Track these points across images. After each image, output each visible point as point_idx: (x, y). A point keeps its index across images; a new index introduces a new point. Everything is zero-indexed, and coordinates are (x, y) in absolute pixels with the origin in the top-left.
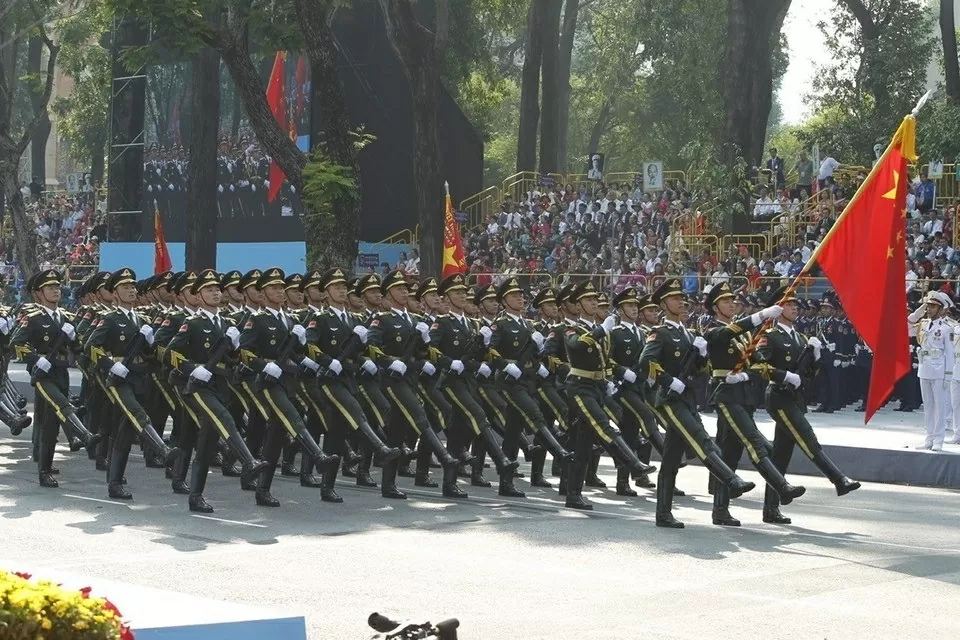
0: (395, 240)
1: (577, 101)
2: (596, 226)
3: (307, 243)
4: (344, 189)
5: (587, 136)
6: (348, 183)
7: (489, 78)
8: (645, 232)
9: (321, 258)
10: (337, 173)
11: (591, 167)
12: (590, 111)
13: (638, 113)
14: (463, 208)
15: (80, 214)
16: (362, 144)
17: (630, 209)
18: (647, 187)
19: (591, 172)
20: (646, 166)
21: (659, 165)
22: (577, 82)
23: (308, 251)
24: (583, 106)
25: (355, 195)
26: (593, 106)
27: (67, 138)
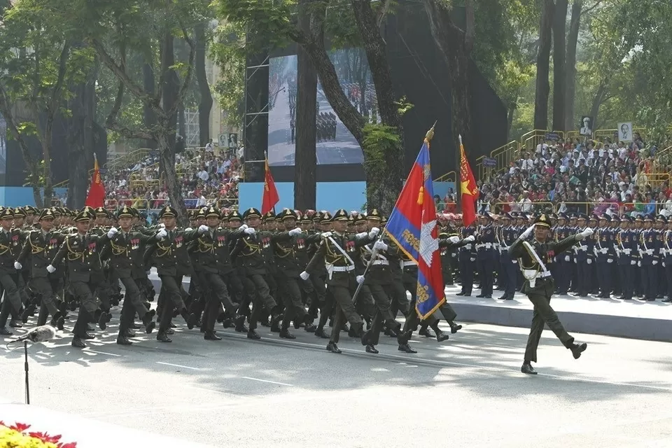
0: (444, 179)
1: (583, 80)
2: (586, 168)
3: (367, 182)
4: (392, 142)
5: (590, 105)
6: (394, 138)
7: (519, 64)
8: (620, 172)
9: (376, 192)
10: (386, 131)
11: (583, 126)
12: (592, 87)
13: (625, 88)
14: (493, 156)
15: (228, 163)
16: (405, 110)
17: (611, 156)
18: (621, 139)
19: (582, 129)
20: (620, 125)
21: (629, 124)
22: (581, 67)
23: (367, 187)
24: (588, 83)
25: (400, 147)
26: (594, 84)
27: (225, 110)
